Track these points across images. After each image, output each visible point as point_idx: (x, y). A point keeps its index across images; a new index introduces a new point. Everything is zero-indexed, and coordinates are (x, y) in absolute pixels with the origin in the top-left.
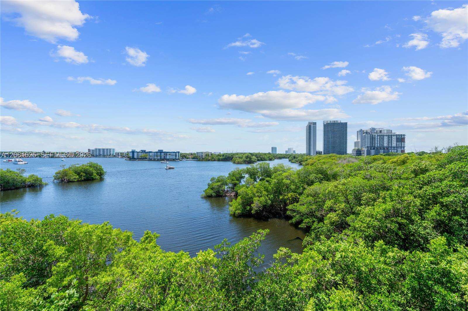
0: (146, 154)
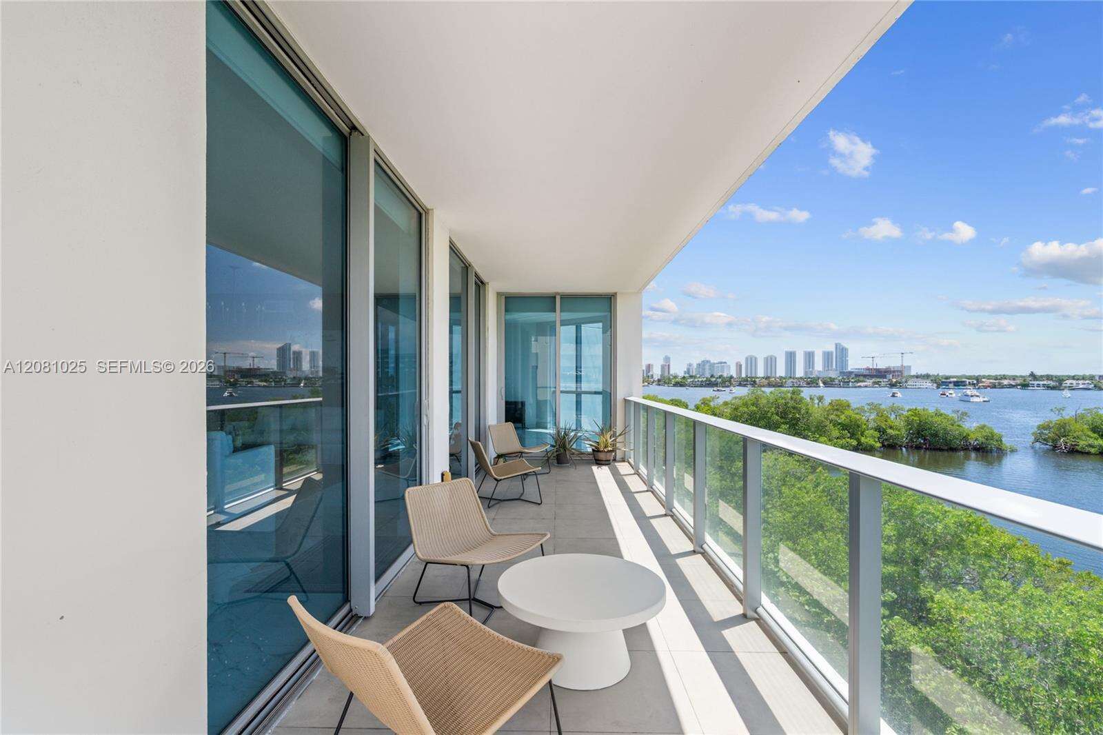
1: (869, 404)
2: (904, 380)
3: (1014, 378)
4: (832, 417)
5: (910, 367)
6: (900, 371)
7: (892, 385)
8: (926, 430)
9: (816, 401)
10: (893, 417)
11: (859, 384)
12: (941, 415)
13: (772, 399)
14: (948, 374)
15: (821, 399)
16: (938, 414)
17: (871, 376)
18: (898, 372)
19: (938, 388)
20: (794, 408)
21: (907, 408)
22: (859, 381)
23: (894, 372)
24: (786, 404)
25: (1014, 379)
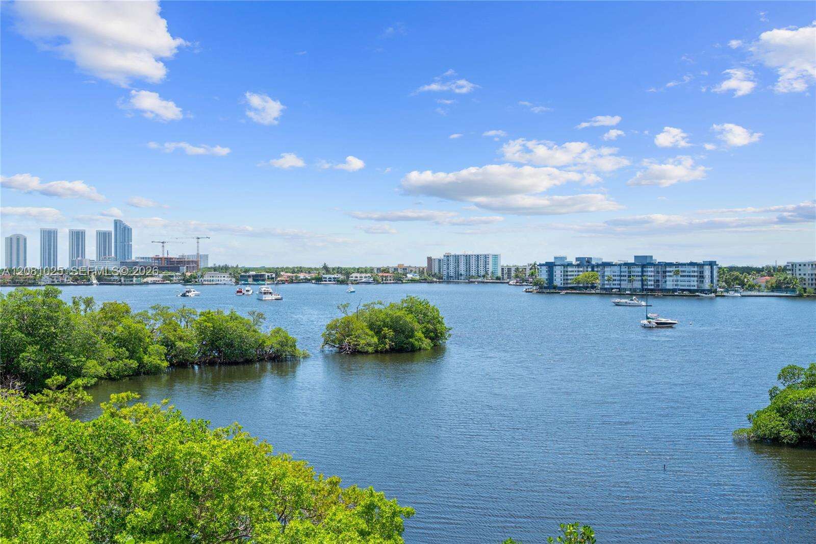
1: (153, 308)
2: (199, 274)
3: (309, 271)
4: (105, 329)
5: (207, 256)
6: (196, 262)
7: (186, 281)
8: (220, 339)
9: (83, 307)
10: (183, 324)
11: (145, 280)
12: (236, 319)
13: (12, 304)
14: (247, 266)
15: (89, 302)
16: (233, 318)
17: (161, 269)
18: (192, 263)
19: (237, 283)
20: (48, 318)
21: (199, 311)
22: (145, 276)
23: (189, 262)
24: (35, 312)
25: (309, 273)
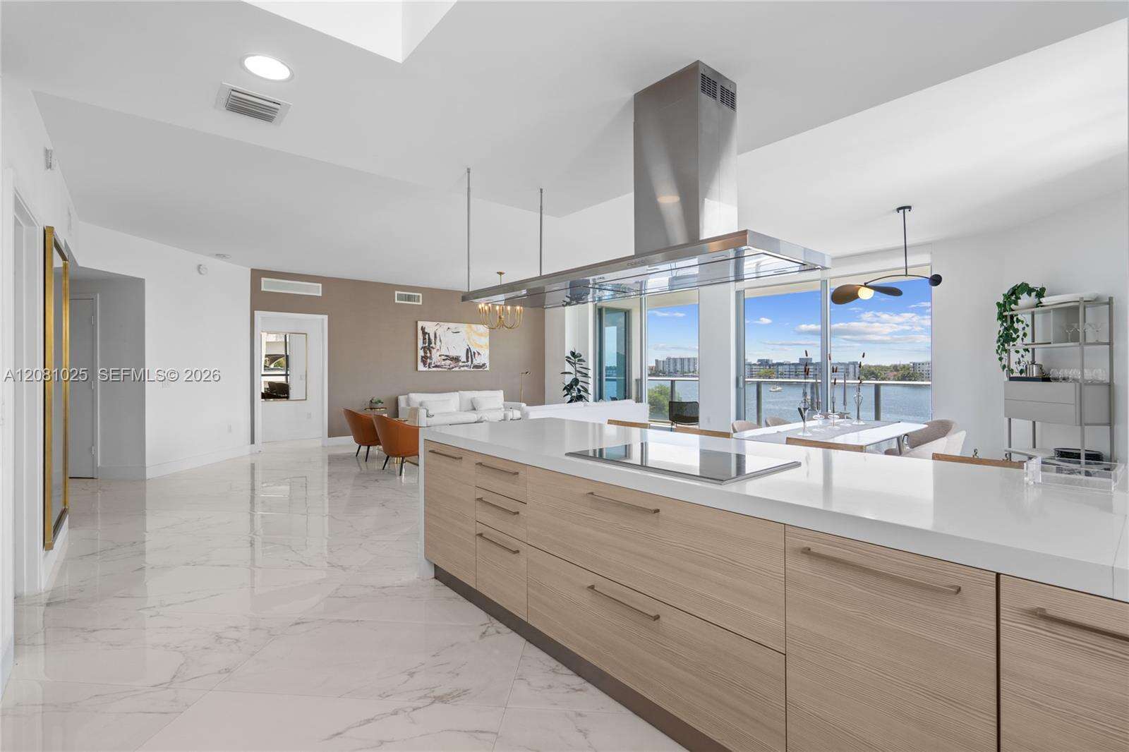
0: (770, 368)
